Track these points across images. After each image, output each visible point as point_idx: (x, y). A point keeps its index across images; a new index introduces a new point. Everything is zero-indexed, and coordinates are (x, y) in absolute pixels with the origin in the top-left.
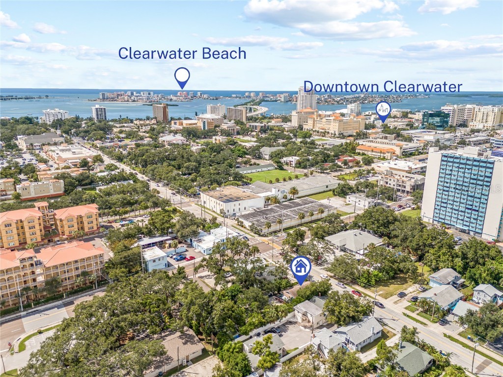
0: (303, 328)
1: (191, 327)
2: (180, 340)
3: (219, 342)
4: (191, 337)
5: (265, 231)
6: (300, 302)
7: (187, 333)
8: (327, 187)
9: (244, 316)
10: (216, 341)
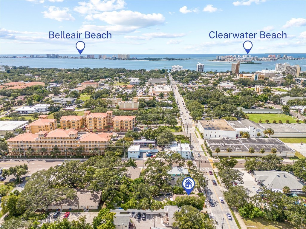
0: (162, 222)
5: (215, 153)
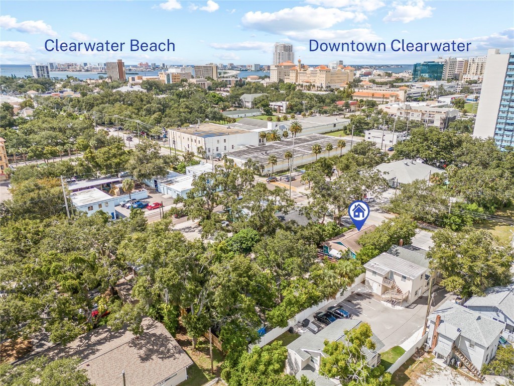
0: (389, 305)
1: (160, 318)
2: (134, 350)
3: (225, 348)
4: (161, 340)
6: (373, 257)
7: (151, 331)
8: (335, 125)
9: (273, 287)
10: (219, 346)
